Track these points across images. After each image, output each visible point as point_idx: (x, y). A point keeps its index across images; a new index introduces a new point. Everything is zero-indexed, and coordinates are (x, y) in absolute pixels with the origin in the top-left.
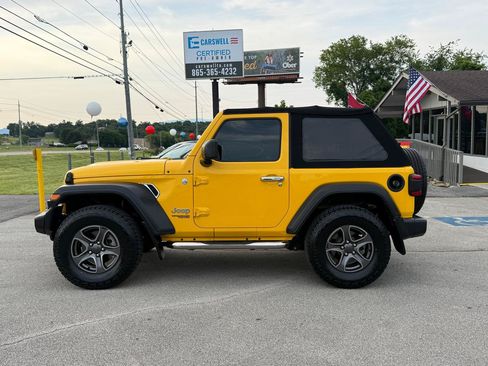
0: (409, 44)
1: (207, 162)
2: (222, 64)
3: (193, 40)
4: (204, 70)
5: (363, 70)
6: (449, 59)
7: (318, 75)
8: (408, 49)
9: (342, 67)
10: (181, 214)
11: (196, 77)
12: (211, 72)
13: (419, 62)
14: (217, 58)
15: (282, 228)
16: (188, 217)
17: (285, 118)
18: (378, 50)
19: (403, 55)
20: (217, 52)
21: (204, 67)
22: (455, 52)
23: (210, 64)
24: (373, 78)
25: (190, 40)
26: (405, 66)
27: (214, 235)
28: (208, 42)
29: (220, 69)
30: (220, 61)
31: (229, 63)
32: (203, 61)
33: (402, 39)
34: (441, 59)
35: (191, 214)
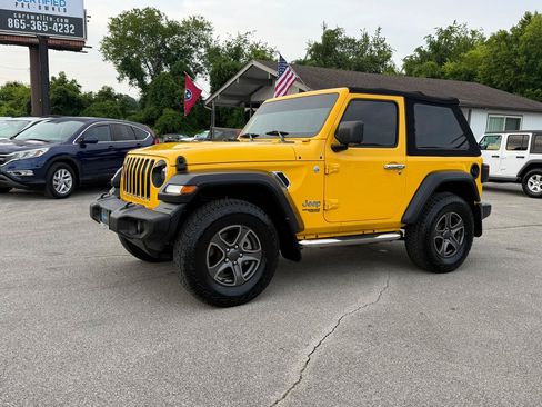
0: (207, 27)
2: (55, 17)
4: (27, 22)
5: (158, 48)
6: (246, 51)
7: (106, 47)
8: (206, 32)
9: (134, 42)
10: (312, 207)
11: (14, 29)
12: (37, 26)
13: (217, 49)
14: (47, 8)
16: (318, 210)
18: (174, 29)
19: (201, 38)
21: (27, 17)
22: (251, 43)
23: (36, 14)
24: (170, 60)
26: (202, 50)
29: (50, 24)
30: (50, 12)
31: (64, 18)
32: (25, 10)
33: (200, 21)
34: (238, 49)
35: (321, 207)
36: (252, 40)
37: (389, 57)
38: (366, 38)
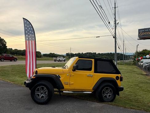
1: (74, 70)
10: (66, 84)
15: (91, 88)
17: (93, 60)
27: (74, 89)
35: (69, 84)
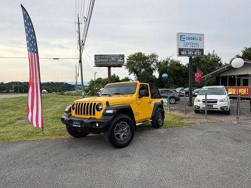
0: (156, 56)
2: (195, 49)
3: (182, 37)
4: (187, 52)
6: (169, 62)
8: (156, 58)
11: (183, 55)
12: (190, 53)
20: (193, 44)
21: (187, 50)
23: (189, 49)
25: (181, 37)
26: (155, 63)
28: (189, 39)
29: (194, 52)
30: (194, 48)
31: (198, 49)
32: (187, 48)
33: (154, 54)
34: (167, 62)
36: (171, 59)
37: (219, 60)
38: (209, 54)
